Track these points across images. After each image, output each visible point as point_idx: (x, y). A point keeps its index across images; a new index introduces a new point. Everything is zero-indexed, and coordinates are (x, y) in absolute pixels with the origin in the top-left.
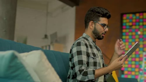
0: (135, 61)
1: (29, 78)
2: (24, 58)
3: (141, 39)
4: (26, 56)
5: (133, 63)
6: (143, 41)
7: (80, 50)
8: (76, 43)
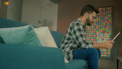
0: (93, 37)
1: (38, 43)
2: (36, 31)
3: (97, 24)
4: (37, 30)
5: (92, 38)
6: (98, 25)
7: (79, 28)
8: (75, 23)
